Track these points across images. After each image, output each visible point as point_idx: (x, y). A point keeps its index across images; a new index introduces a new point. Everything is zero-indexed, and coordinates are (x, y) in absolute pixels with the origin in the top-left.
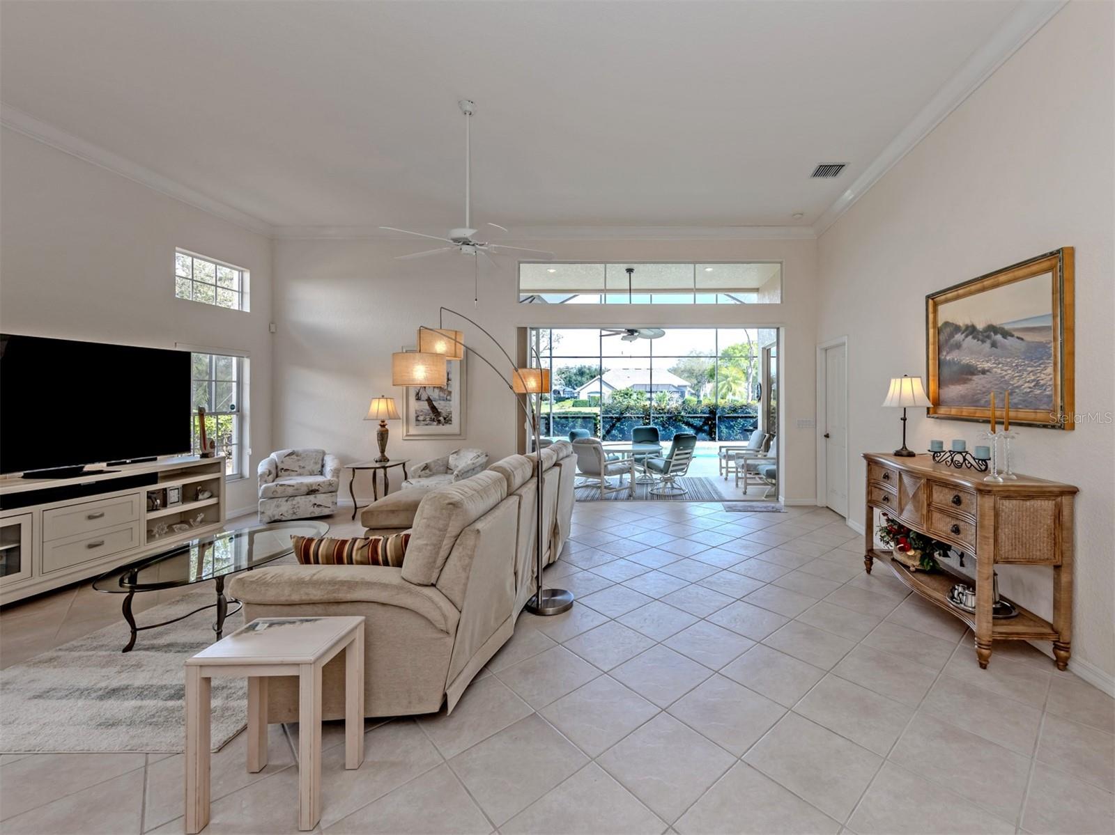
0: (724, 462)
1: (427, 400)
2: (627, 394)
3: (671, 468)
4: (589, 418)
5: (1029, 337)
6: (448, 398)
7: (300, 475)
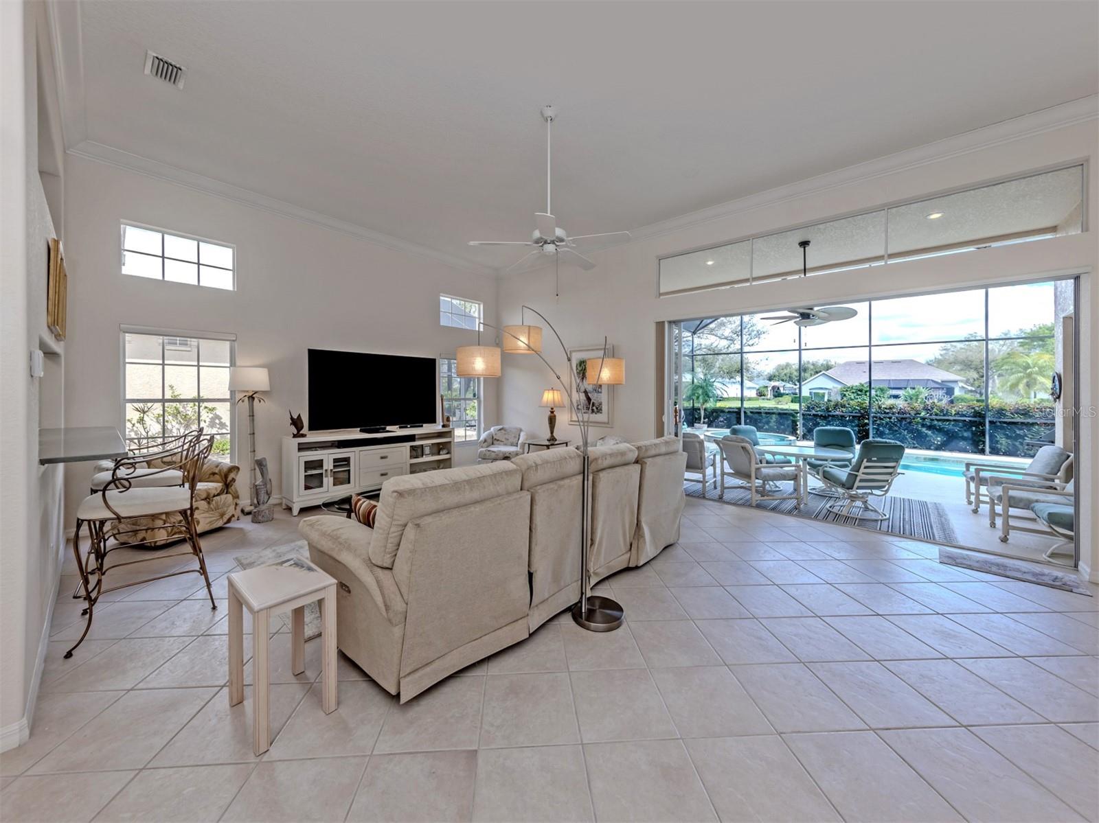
0: (972, 485)
1: (584, 392)
2: (861, 391)
3: (857, 484)
4: (786, 414)
6: (600, 390)
7: (506, 445)
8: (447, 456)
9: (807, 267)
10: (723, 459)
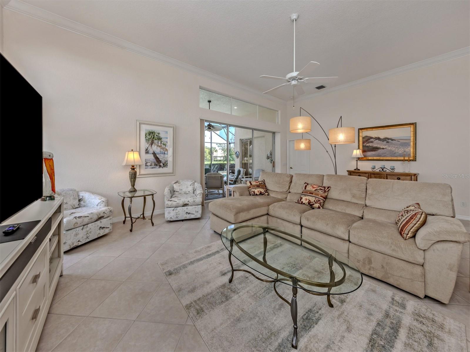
1: (153, 154)
5: (401, 141)
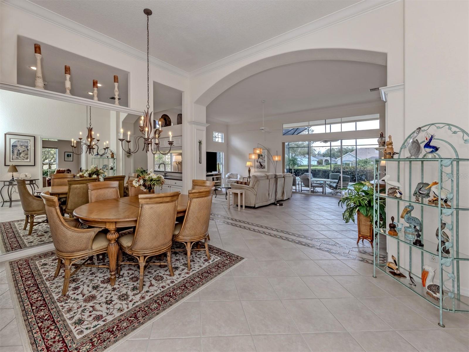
1: (259, 162)
6: (264, 162)
7: (233, 178)
8: (220, 181)
9: (326, 123)
10: (301, 182)
